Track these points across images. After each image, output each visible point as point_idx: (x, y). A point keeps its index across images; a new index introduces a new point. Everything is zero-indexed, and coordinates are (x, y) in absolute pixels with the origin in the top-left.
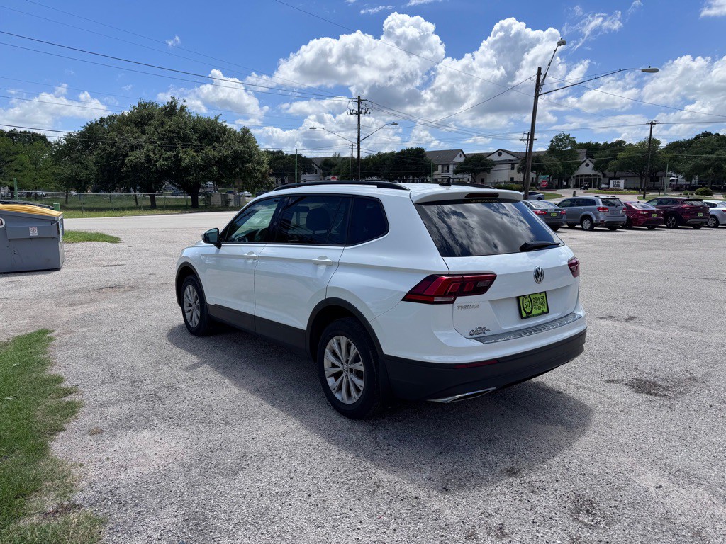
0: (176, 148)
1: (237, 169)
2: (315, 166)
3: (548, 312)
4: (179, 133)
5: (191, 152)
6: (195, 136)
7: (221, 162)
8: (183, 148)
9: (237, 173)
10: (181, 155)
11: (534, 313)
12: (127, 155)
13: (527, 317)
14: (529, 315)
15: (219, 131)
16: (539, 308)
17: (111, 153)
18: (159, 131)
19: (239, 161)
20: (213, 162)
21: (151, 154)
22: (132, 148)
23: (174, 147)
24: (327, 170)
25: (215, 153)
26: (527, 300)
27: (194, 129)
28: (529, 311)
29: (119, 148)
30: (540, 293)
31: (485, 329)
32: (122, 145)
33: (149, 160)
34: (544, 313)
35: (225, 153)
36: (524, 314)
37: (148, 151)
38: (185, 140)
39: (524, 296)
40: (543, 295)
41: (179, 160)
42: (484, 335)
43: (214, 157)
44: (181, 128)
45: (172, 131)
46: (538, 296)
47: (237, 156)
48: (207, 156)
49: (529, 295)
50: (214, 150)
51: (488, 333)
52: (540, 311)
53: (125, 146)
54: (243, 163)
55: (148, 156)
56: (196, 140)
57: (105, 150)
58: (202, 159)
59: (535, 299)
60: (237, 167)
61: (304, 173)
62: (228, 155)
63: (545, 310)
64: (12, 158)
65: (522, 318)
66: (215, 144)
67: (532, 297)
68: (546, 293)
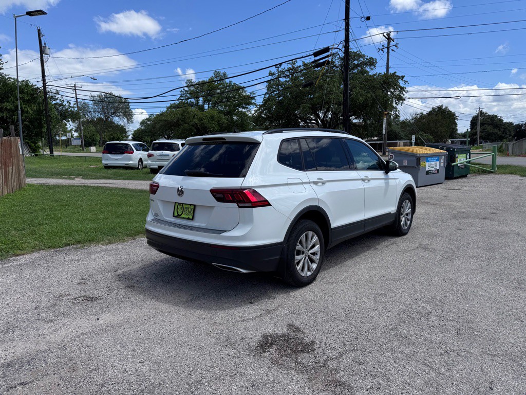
3: (192, 219)
11: (182, 216)
14: (178, 216)
16: (187, 215)
26: (180, 207)
28: (180, 214)
30: (190, 205)
34: (189, 219)
36: (176, 214)
39: (179, 203)
40: (193, 207)
46: (188, 206)
49: (182, 204)
52: (187, 217)
59: (186, 208)
63: (191, 217)
65: (174, 216)
67: (184, 206)
68: (195, 206)
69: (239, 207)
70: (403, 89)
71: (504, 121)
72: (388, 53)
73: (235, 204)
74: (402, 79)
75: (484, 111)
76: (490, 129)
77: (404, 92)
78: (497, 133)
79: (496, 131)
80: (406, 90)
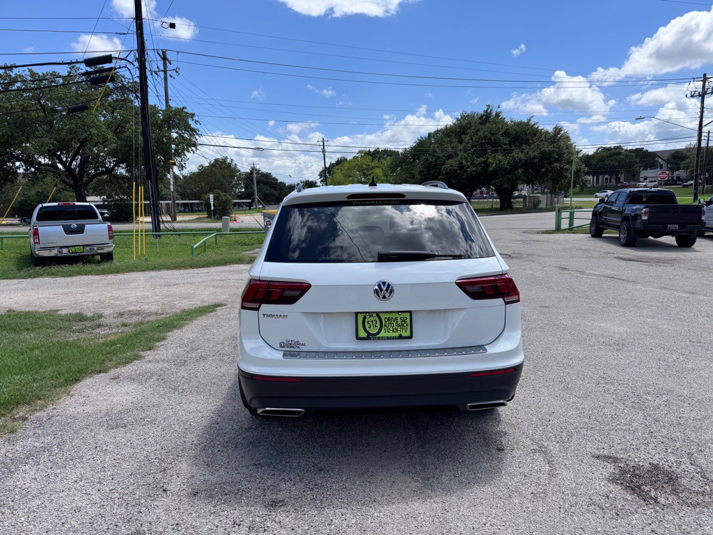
0: (486, 154)
1: (543, 170)
2: (660, 160)
3: (411, 337)
4: (490, 139)
5: (500, 156)
6: (507, 140)
7: (527, 164)
8: (493, 153)
9: (543, 173)
10: (490, 160)
11: (380, 335)
12: (444, 164)
13: (368, 338)
14: (370, 337)
15: (530, 133)
16: (395, 331)
17: (431, 163)
18: (474, 138)
19: (546, 162)
20: (520, 164)
21: (464, 162)
22: (449, 157)
23: (484, 152)
24: (676, 164)
25: (522, 156)
26: (372, 319)
27: (506, 133)
28: (373, 331)
29: (438, 158)
30: (399, 312)
31: (298, 344)
32: (440, 155)
33: (461, 167)
34: (401, 337)
35: (532, 154)
36: (362, 334)
37: (462, 158)
38: (496, 145)
39: (367, 314)
40: (408, 315)
41: (487, 165)
42: (298, 350)
43: (520, 160)
44: (493, 134)
45: (485, 138)
46: (394, 316)
47: (546, 157)
48: (514, 158)
49: (378, 314)
50: (522, 152)
51: (303, 348)
52: (397, 334)
53: (444, 156)
54: (551, 163)
55: (461, 163)
56: (505, 144)
57: (427, 160)
58: (508, 163)
59: (389, 319)
60: (542, 168)
61: (646, 168)
62: (535, 157)
63: (405, 334)
64: (370, 172)
65: (358, 338)
66: (524, 146)
67: (383, 316)
68: (410, 312)
69: (506, 303)
70: (196, 132)
71: (279, 181)
72: (166, 79)
73: (501, 300)
74: (192, 118)
75: (258, 167)
76: (266, 189)
77: (196, 136)
78: (273, 195)
79: (273, 191)
80: (199, 133)
